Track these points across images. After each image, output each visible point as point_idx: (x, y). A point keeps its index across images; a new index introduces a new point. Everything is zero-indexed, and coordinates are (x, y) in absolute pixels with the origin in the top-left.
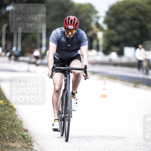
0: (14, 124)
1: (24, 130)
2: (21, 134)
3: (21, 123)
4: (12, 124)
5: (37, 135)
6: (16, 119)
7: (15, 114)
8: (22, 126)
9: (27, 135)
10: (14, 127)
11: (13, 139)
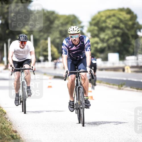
0: (4, 126)
1: (14, 131)
2: (10, 134)
3: (11, 125)
4: (2, 126)
5: (27, 136)
6: (6, 122)
7: (5, 117)
8: (11, 127)
9: (16, 136)
10: (3, 129)
11: (3, 139)
